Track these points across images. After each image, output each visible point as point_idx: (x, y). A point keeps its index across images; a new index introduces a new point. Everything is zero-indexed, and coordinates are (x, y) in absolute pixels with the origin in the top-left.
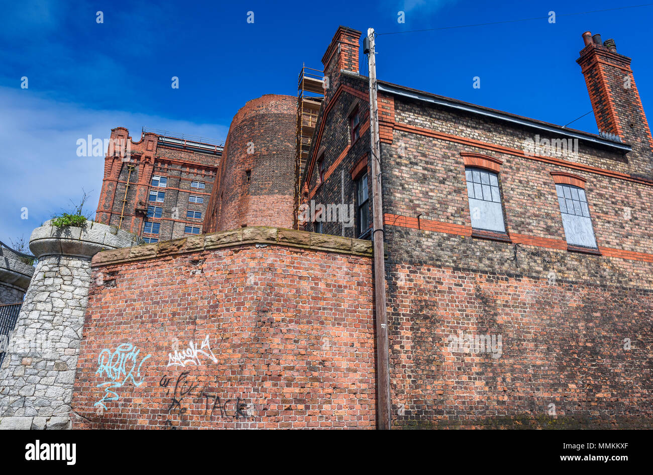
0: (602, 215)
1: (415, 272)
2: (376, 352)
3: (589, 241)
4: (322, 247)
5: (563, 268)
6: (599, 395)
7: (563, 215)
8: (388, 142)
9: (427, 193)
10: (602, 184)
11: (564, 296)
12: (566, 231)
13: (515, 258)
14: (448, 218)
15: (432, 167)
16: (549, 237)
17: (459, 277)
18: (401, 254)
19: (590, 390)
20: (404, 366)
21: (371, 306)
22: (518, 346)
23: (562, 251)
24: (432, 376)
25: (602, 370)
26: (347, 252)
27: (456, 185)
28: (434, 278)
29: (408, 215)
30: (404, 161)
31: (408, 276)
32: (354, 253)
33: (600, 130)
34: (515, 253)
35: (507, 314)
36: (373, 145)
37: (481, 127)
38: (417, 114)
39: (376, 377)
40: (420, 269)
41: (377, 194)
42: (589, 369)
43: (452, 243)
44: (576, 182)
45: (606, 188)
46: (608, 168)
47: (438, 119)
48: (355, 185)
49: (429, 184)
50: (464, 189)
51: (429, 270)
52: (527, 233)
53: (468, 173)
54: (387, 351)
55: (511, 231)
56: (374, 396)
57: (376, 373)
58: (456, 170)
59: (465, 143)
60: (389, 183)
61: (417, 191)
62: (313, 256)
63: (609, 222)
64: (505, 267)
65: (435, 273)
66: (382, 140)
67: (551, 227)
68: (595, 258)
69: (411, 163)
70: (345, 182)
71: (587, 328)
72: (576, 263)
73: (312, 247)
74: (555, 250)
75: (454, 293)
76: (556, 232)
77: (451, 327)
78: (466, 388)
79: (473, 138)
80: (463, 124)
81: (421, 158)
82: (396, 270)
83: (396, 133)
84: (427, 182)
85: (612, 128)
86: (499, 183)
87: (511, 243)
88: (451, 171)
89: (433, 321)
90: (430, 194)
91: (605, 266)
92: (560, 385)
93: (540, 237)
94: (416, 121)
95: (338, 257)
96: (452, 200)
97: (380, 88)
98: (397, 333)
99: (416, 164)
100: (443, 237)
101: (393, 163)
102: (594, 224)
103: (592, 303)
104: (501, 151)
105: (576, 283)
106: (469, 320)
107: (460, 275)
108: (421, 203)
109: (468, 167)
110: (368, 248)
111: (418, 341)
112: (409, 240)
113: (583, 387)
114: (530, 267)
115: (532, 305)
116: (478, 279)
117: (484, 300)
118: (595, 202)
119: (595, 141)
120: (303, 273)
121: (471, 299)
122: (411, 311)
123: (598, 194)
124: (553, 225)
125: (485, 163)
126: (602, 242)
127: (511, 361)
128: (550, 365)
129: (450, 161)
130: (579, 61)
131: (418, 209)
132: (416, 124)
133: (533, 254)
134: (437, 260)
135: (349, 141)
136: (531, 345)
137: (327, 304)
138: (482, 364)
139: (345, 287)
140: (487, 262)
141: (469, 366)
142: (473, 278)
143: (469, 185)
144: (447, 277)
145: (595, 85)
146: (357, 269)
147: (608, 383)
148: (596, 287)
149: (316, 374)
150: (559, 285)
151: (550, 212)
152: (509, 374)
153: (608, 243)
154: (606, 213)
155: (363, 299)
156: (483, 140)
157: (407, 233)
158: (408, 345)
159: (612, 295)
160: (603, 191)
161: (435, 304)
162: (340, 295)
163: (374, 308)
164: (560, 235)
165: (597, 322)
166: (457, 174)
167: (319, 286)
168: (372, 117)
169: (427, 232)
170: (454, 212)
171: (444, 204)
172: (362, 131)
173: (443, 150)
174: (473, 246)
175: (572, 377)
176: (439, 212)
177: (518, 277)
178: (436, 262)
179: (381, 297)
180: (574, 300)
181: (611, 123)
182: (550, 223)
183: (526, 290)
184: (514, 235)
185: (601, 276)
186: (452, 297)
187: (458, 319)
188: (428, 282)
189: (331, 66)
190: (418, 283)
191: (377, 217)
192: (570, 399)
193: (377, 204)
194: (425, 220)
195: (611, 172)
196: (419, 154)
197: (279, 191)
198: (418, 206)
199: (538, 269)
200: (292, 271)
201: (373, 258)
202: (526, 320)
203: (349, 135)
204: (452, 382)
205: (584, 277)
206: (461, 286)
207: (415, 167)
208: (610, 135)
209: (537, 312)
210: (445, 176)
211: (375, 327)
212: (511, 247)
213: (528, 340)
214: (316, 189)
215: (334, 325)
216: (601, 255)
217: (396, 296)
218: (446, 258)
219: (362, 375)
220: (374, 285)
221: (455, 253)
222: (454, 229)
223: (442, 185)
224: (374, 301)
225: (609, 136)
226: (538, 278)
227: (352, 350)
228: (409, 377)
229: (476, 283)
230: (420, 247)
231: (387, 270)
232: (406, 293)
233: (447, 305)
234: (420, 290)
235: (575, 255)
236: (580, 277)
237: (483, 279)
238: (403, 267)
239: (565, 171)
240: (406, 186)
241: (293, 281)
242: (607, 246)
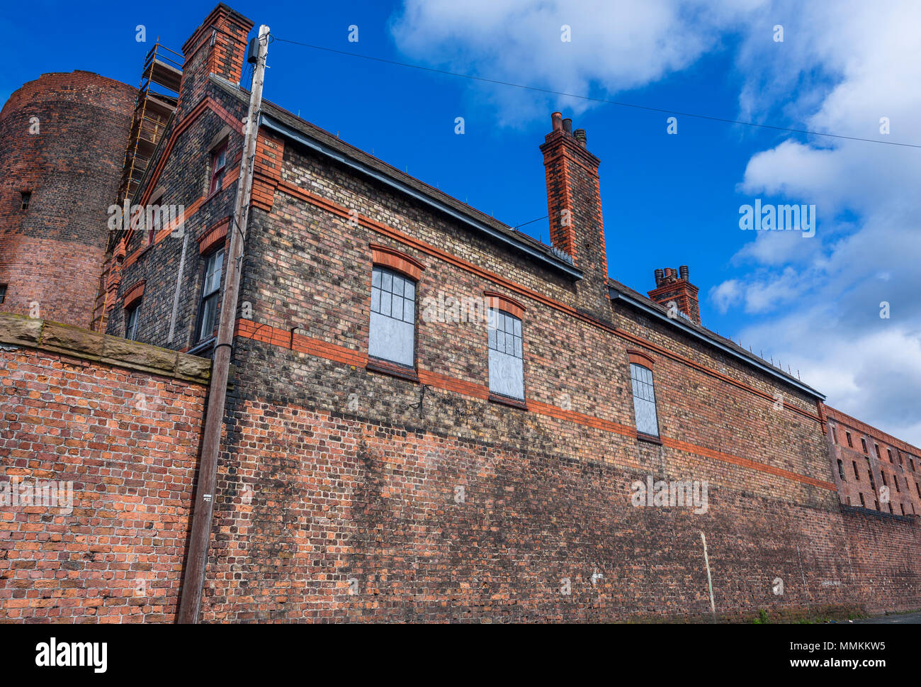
0: (536, 357)
1: (273, 414)
2: (188, 537)
3: (516, 391)
4: (122, 361)
5: (479, 424)
6: (496, 597)
7: (490, 351)
8: (265, 207)
9: (312, 295)
10: (543, 316)
11: (474, 463)
12: (491, 374)
13: (420, 405)
14: (336, 337)
15: (326, 258)
16: (469, 379)
17: (339, 427)
18: (256, 385)
19: (486, 591)
20: (232, 560)
21: (194, 463)
22: (404, 530)
23: (482, 401)
24: (274, 575)
25: (505, 563)
26: (166, 373)
27: (355, 289)
28: (301, 426)
29: (276, 325)
30: (285, 242)
31: (262, 419)
32: (178, 375)
33: (552, 245)
34: (422, 398)
35: (396, 484)
36: (237, 209)
37: (405, 211)
38: (317, 173)
39: (183, 578)
40: (281, 411)
41: (231, 288)
42: (489, 562)
43: (337, 375)
44: (514, 309)
45: (547, 322)
46: (553, 297)
47: (347, 188)
48: (203, 262)
49: (316, 282)
50: (367, 297)
51: (295, 413)
52: (441, 371)
53: (376, 274)
54: (208, 536)
55: (421, 366)
56: (174, 608)
57: (183, 571)
58: (359, 268)
59: (379, 231)
60: (255, 272)
61: (297, 291)
62: (103, 375)
63: (543, 368)
64: (405, 417)
65: (304, 417)
66: (254, 203)
67: (473, 366)
68: (519, 414)
69: (295, 247)
70: (186, 255)
71: (496, 507)
72: (496, 418)
73: (103, 360)
74: (473, 399)
75: (327, 450)
76: (479, 373)
77: (315, 501)
78: (321, 592)
79: (391, 226)
80: (380, 203)
81: (311, 241)
82: (244, 409)
83: (279, 197)
84: (313, 280)
85: (566, 245)
86: (416, 296)
87: (418, 383)
88: (352, 268)
89: (288, 491)
90: (316, 298)
91: (530, 425)
92: (450, 584)
93: (457, 379)
94: (314, 184)
95: (150, 380)
96: (347, 312)
97: (265, 122)
98: (229, 508)
99: (303, 249)
100: (325, 366)
101: (266, 242)
102: (526, 368)
103: (506, 473)
104: (426, 251)
105: (492, 445)
106: (343, 491)
107: (341, 424)
108: (299, 309)
109: (377, 266)
110: (204, 370)
111: (261, 521)
112: (273, 364)
113: (478, 586)
114: (438, 420)
115: (432, 472)
116: (365, 431)
117: (369, 463)
118: (531, 339)
119: (543, 258)
120: (81, 402)
121: (349, 459)
122: (257, 474)
123: (537, 329)
124: (476, 363)
125: (401, 265)
126: (531, 392)
127: (392, 551)
128: (442, 557)
129: (354, 253)
130: (543, 148)
131: (294, 319)
132: (313, 188)
133: (445, 401)
134: (310, 399)
135: (205, 191)
136: (421, 529)
137: (117, 457)
138: (350, 556)
139: (154, 430)
140: (382, 408)
141: (331, 558)
142: (358, 430)
143: (375, 293)
144: (320, 425)
145: (556, 184)
146: (179, 403)
147: (509, 580)
148: (515, 451)
149: (74, 574)
150: (471, 446)
151: (475, 345)
152: (385, 570)
153: (538, 395)
154: (542, 355)
155: (180, 452)
156: (405, 232)
157: (271, 353)
158: (243, 526)
159: (531, 463)
160: (543, 326)
161: (295, 465)
162: (141, 443)
163: (198, 467)
164: (482, 379)
165: (509, 498)
166: (359, 274)
167: (107, 426)
168: (244, 165)
169: (302, 355)
170: (346, 329)
171: (334, 315)
172: (228, 180)
173: (346, 235)
174: (365, 383)
175: (466, 573)
176: (325, 328)
177: (420, 431)
178: (307, 401)
179: (210, 451)
180: (485, 470)
181: (565, 238)
182: (473, 360)
183: (427, 451)
184: (424, 372)
185: (523, 438)
186: (324, 456)
187: (326, 489)
188: (290, 431)
189: (196, 62)
190: (276, 431)
191: (226, 324)
192: (458, 604)
193: (230, 303)
194: (301, 336)
195: (556, 302)
196: (310, 236)
197: (80, 238)
198: (295, 313)
199: (447, 422)
200: (60, 396)
201: (208, 386)
202: (420, 493)
203: (207, 182)
204: (302, 583)
205: (503, 438)
206: (339, 439)
207: (300, 253)
208: (563, 253)
209: (436, 483)
210: (343, 275)
211: (194, 498)
212: (417, 388)
213: (419, 522)
214: (138, 253)
215: (122, 491)
216: (527, 410)
217: (236, 450)
218: (325, 395)
219: (160, 575)
220: (203, 429)
221: (339, 390)
222: (343, 355)
223: (335, 287)
224: (199, 456)
225: (561, 254)
226: (445, 436)
227: (148, 534)
228: (238, 576)
229: (361, 437)
230: (288, 376)
231: (230, 407)
232: (253, 445)
233: (315, 467)
234: (276, 443)
235: (495, 408)
236: (497, 438)
237: (372, 432)
238: (256, 405)
239: (502, 292)
240: (282, 281)
241: (58, 414)
242: (536, 398)
